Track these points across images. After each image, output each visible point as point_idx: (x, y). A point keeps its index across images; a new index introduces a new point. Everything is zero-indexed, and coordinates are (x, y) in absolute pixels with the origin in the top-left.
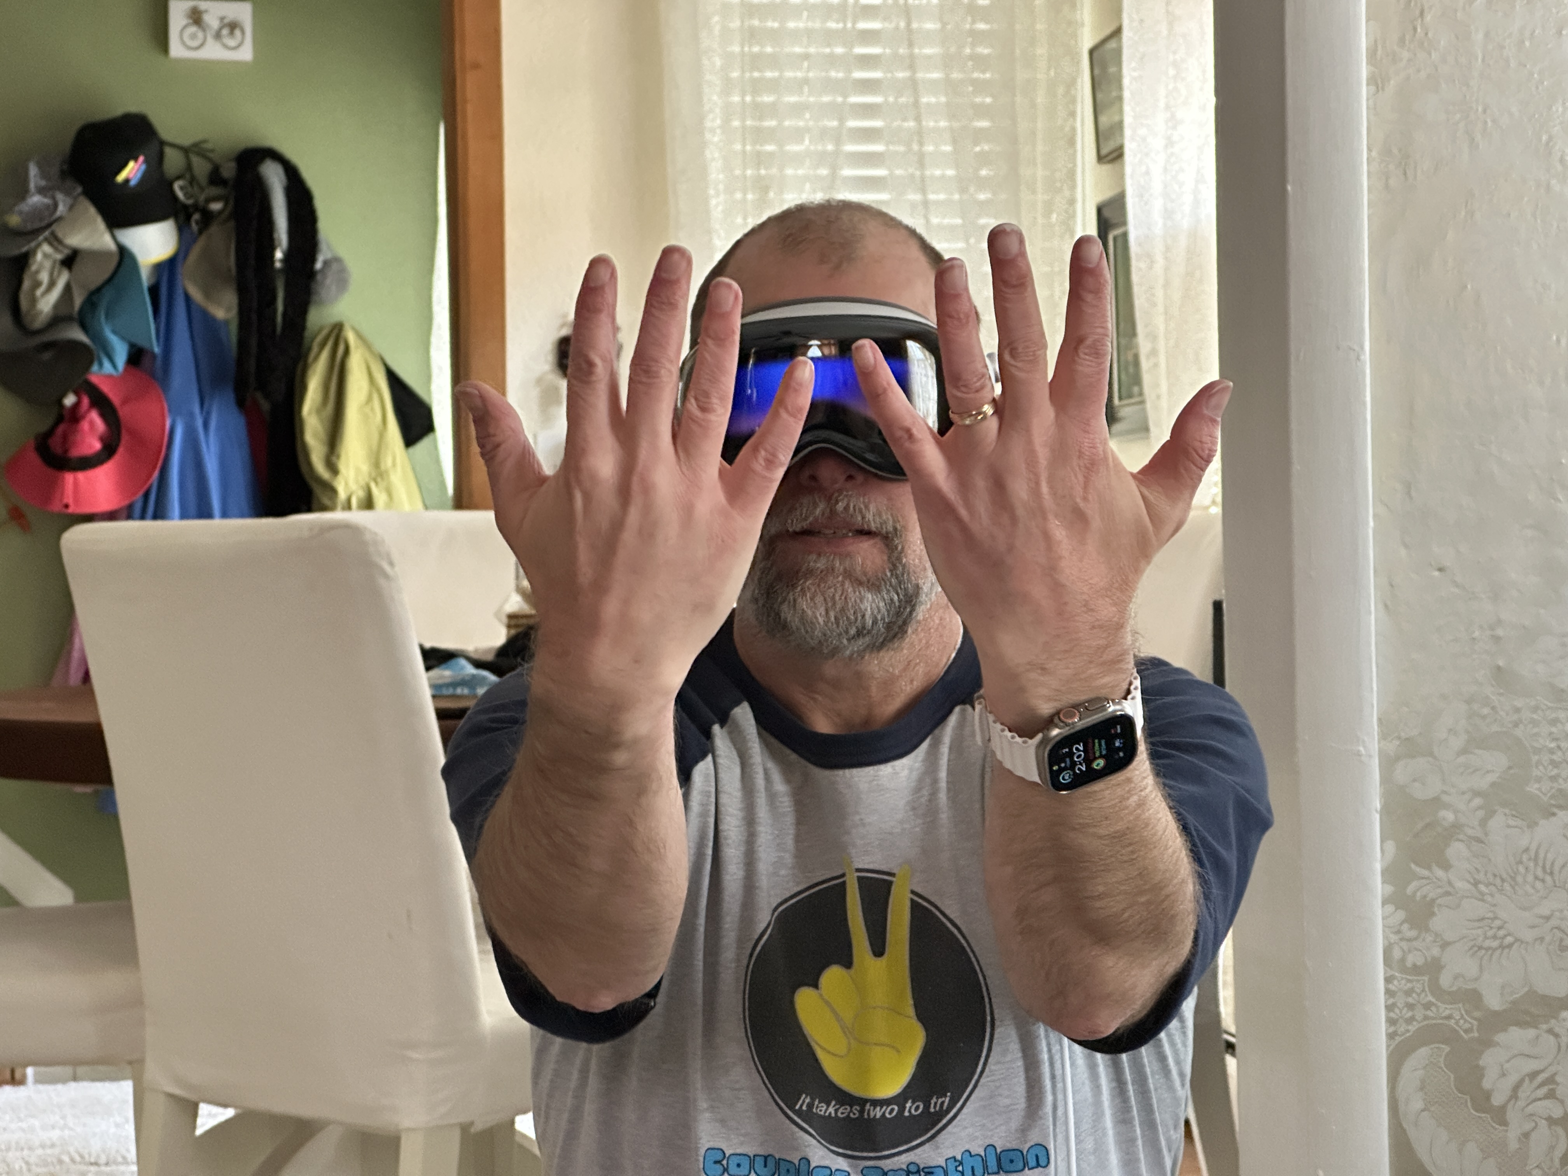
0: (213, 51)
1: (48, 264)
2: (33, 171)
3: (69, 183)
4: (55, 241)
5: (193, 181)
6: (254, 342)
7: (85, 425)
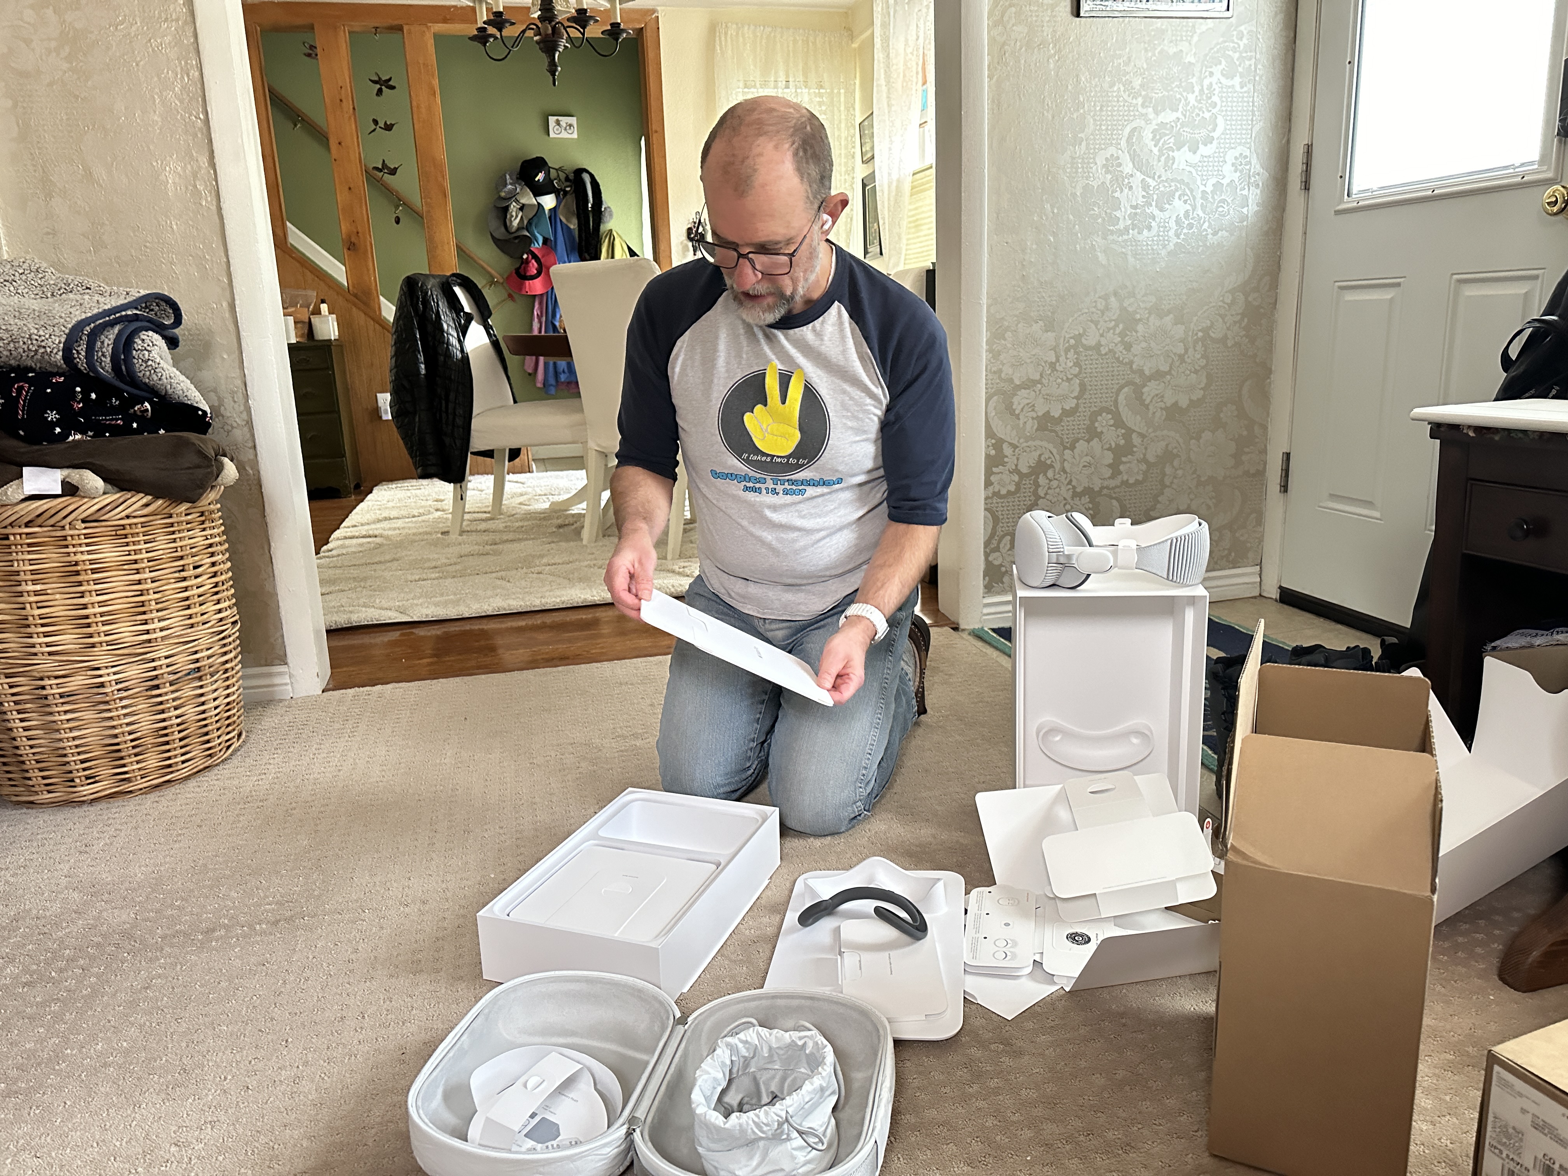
0: (564, 135)
1: (515, 209)
2: (508, 177)
3: (520, 181)
4: (517, 201)
5: (560, 180)
6: (583, 236)
7: (531, 264)
